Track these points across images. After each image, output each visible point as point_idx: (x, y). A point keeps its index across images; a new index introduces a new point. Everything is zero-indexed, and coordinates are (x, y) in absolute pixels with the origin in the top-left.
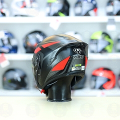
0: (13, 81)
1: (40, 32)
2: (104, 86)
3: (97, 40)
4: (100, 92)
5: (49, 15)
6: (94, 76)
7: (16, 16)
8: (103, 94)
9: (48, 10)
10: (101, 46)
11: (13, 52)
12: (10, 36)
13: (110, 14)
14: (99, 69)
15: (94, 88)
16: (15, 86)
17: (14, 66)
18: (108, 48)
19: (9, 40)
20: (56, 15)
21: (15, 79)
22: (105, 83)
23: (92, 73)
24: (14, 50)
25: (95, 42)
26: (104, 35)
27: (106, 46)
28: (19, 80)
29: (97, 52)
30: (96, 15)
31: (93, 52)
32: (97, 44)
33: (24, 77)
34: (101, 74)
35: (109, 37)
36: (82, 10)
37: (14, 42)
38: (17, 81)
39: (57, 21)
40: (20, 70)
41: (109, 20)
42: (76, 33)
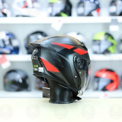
0: (15, 83)
1: (41, 33)
2: (107, 88)
3: (99, 41)
4: (102, 94)
5: (51, 15)
6: (97, 78)
7: (17, 16)
8: (106, 95)
9: (50, 10)
10: (103, 47)
11: (14, 53)
12: (11, 36)
13: (113, 14)
14: (101, 71)
15: (97, 89)
16: (16, 87)
17: (16, 67)
18: (111, 49)
19: (10, 40)
20: (58, 15)
21: (17, 80)
22: (108, 85)
23: (95, 74)
24: (16, 50)
25: (98, 42)
26: (107, 36)
27: (109, 47)
28: (21, 81)
29: (100, 53)
30: (99, 15)
31: (95, 53)
32: (99, 45)
33: (25, 79)
34: (104, 75)
35: (112, 38)
36: (85, 10)
37: (15, 43)
38: (19, 82)
39: (59, 21)
40: (22, 71)
41: (112, 20)
42: (78, 34)
